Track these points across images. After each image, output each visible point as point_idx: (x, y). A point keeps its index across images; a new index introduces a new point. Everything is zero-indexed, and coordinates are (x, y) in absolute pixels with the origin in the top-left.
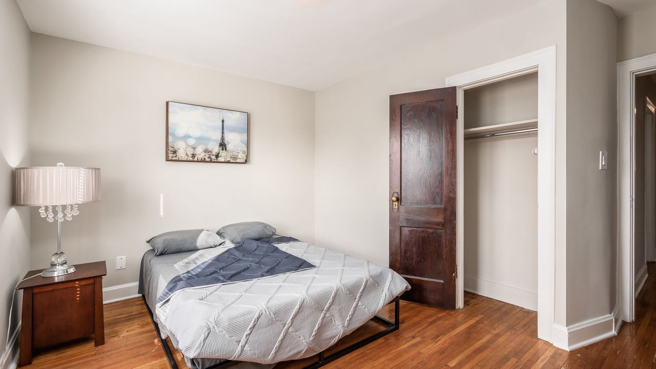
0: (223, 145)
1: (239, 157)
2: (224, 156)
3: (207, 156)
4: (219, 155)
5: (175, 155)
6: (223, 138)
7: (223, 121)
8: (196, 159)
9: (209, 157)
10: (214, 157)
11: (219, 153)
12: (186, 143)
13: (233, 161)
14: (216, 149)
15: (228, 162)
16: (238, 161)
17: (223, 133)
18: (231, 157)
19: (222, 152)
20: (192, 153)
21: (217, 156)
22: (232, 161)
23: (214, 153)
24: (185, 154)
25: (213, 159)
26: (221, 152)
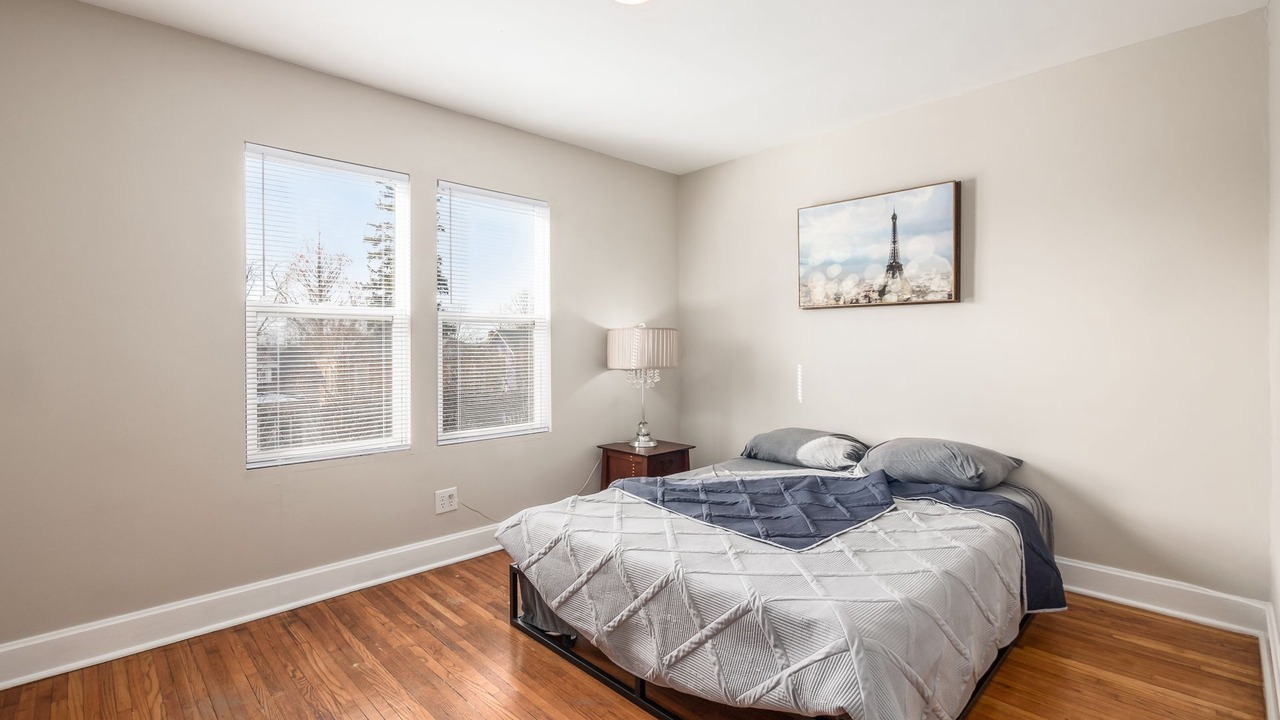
0: (894, 267)
1: (933, 288)
2: (897, 288)
3: (863, 294)
4: (887, 289)
5: (808, 299)
6: (895, 254)
7: (894, 217)
8: (841, 303)
9: (866, 296)
10: (875, 296)
11: (885, 286)
12: (825, 274)
13: (919, 299)
14: (879, 278)
15: (906, 303)
16: (930, 297)
17: (894, 242)
18: (913, 292)
19: (892, 284)
20: (835, 291)
21: (882, 292)
22: (914, 300)
23: (876, 288)
24: (824, 295)
25: (876, 299)
26: (890, 283)
